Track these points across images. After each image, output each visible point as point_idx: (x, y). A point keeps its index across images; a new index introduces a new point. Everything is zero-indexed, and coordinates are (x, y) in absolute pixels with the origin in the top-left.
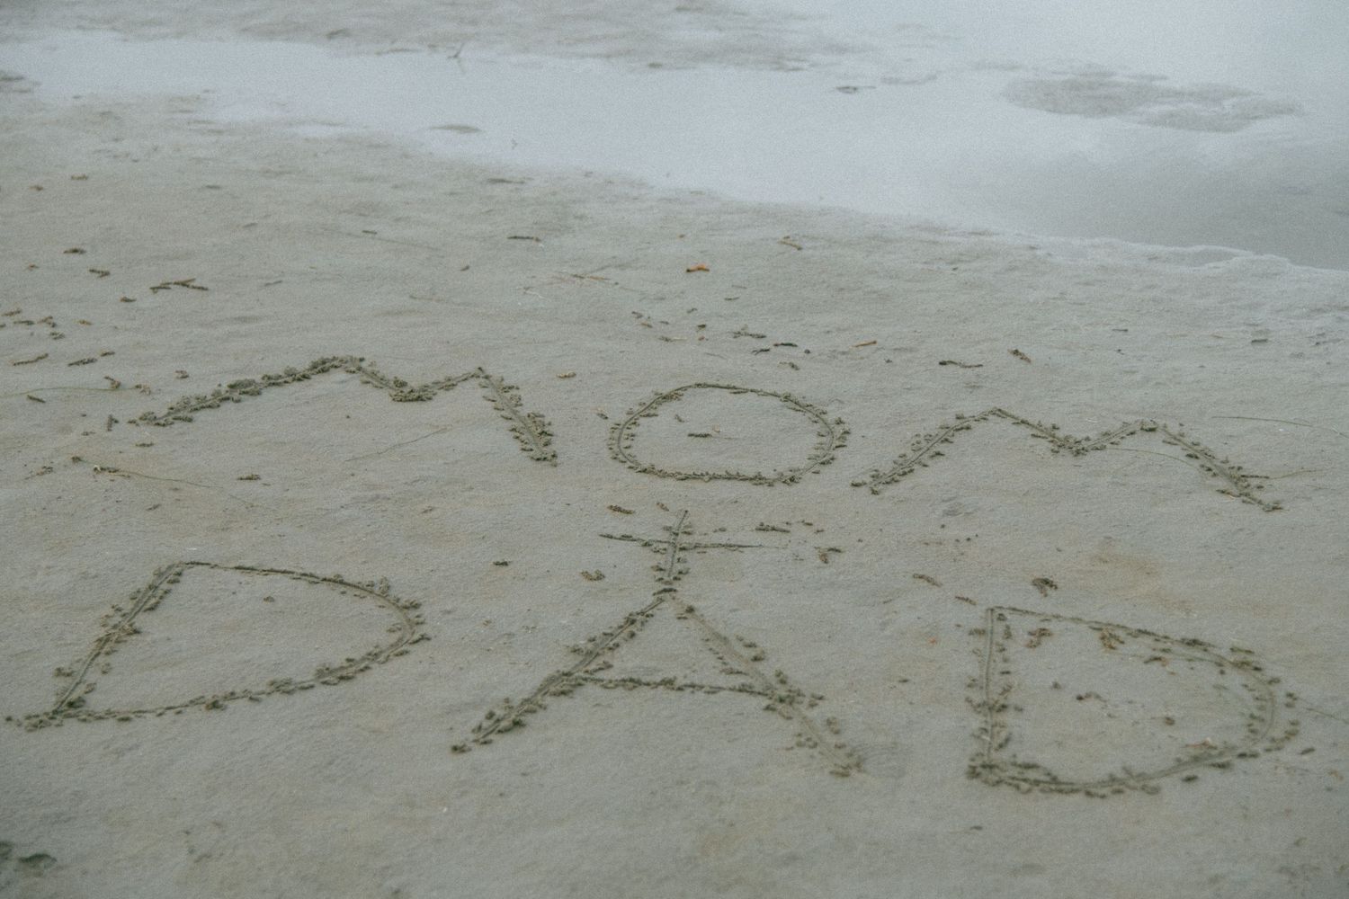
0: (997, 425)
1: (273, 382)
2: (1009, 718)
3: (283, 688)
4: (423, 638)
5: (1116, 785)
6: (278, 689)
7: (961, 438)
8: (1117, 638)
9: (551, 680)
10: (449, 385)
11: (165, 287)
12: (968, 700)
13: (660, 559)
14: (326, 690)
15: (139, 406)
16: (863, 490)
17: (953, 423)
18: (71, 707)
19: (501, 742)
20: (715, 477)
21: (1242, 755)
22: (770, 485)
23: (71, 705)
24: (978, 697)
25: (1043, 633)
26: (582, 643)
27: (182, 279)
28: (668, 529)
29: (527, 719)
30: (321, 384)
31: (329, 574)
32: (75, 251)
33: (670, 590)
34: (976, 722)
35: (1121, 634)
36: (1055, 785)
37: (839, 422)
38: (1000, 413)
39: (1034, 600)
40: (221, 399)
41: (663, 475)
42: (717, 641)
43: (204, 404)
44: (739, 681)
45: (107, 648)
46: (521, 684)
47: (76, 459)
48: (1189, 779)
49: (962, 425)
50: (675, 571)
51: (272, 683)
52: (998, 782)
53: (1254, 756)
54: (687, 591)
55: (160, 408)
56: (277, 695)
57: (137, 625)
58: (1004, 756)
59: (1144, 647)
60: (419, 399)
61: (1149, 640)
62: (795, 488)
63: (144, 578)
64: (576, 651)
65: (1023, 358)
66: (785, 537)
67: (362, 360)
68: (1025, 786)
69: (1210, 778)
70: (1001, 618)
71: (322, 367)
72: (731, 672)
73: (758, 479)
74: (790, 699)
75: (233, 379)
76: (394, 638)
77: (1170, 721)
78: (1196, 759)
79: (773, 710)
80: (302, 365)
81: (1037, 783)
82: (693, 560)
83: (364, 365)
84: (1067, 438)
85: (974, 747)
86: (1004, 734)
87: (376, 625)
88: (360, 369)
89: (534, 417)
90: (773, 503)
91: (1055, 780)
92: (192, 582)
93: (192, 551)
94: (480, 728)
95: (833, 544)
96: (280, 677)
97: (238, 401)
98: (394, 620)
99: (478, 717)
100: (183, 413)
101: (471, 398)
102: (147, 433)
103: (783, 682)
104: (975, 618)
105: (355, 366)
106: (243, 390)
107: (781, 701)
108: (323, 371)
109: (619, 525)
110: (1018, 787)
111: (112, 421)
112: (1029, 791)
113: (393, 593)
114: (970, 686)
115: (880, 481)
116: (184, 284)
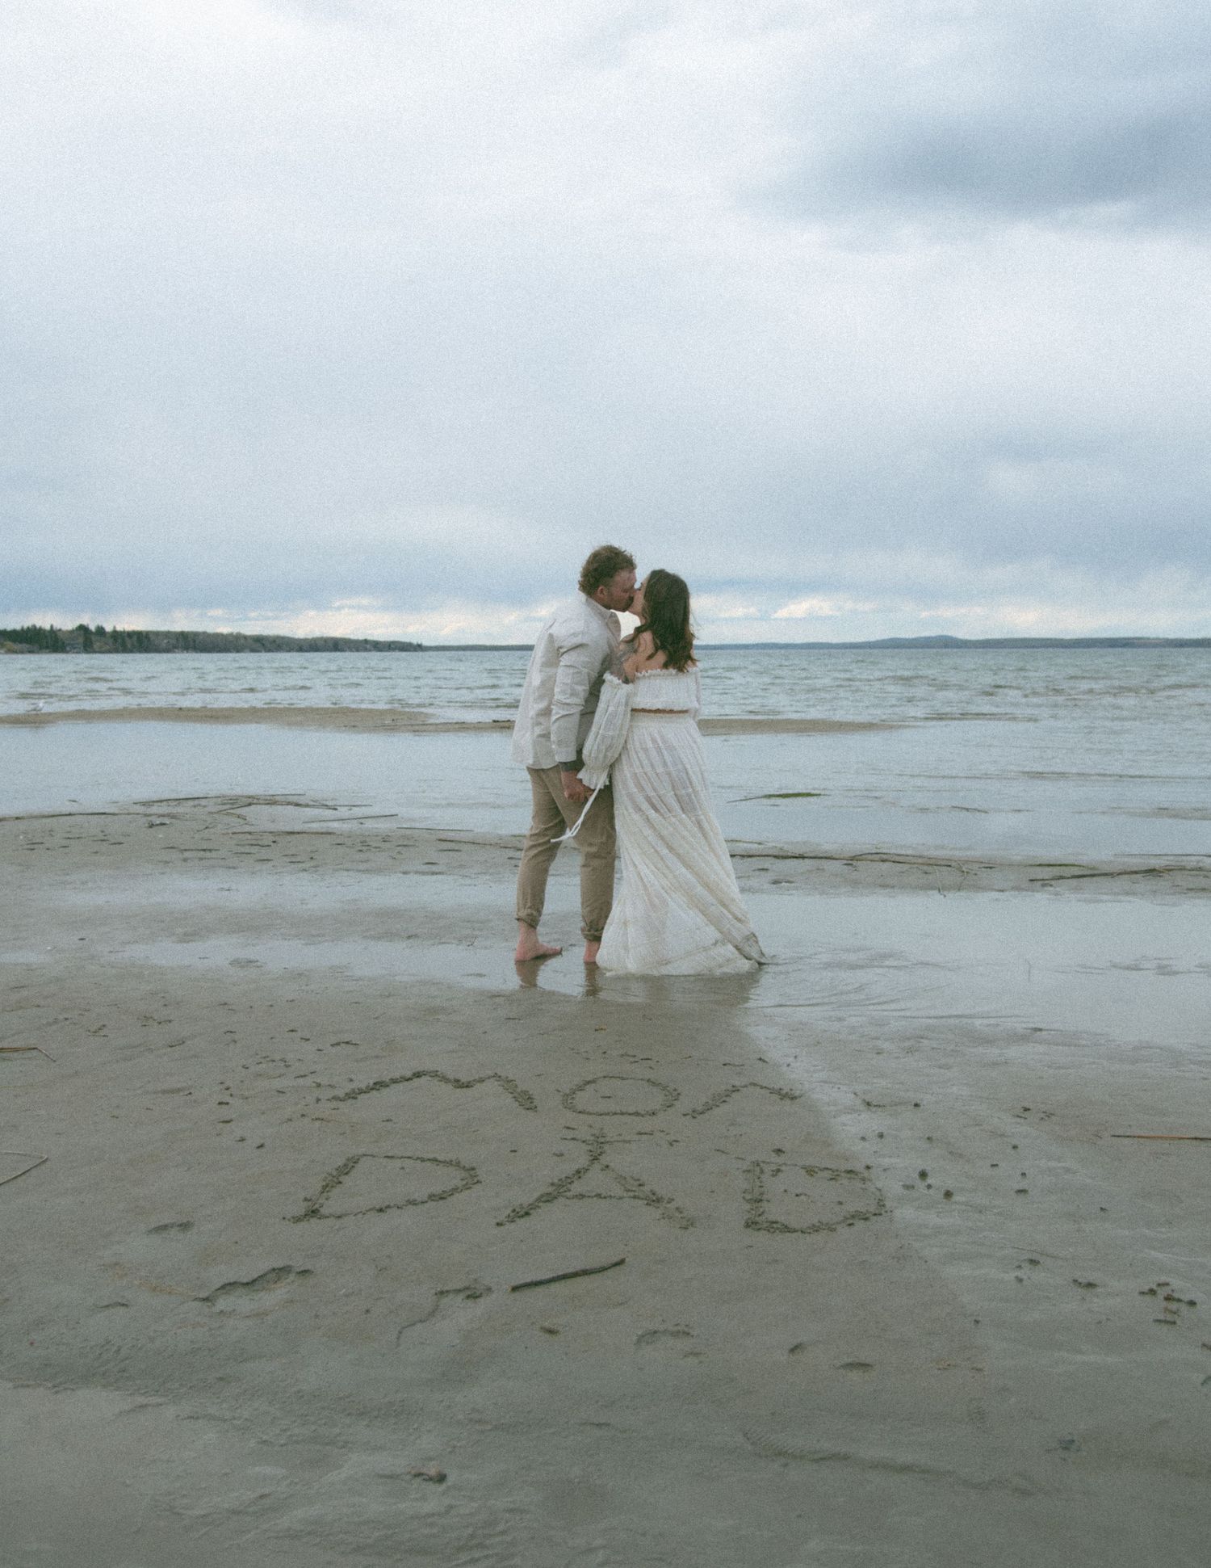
0: (751, 1089)
1: (394, 1081)
2: (765, 1204)
3: (414, 1203)
4: (478, 1182)
5: (815, 1229)
6: (410, 1203)
7: (734, 1095)
8: (814, 1171)
9: (542, 1196)
10: (481, 1081)
11: (338, 1044)
12: (744, 1198)
13: (590, 1147)
14: (434, 1203)
15: (331, 1093)
16: (688, 1117)
17: (731, 1088)
18: (314, 1213)
19: (521, 1222)
20: (615, 1114)
21: (875, 1215)
22: (643, 1116)
23: (313, 1212)
24: (748, 1197)
25: (778, 1171)
26: (556, 1181)
27: (346, 1040)
28: (592, 1135)
29: (531, 1212)
30: (416, 1082)
31: (431, 1156)
32: (292, 1031)
33: (597, 1159)
34: (748, 1206)
35: (816, 1170)
36: (787, 1229)
37: (675, 1090)
38: (755, 1085)
39: (775, 1158)
40: (369, 1090)
41: (589, 1114)
42: (621, 1179)
43: (361, 1092)
44: (632, 1194)
45: (327, 1189)
46: (526, 1199)
47: (303, 1115)
48: (850, 1225)
49: (735, 1089)
50: (599, 1152)
51: (408, 1201)
52: (759, 1229)
53: (880, 1214)
54: (604, 1160)
55: (341, 1093)
56: (410, 1206)
57: (340, 1180)
58: (763, 1218)
59: (827, 1174)
60: (467, 1087)
61: (830, 1172)
62: (654, 1117)
63: (340, 1162)
64: (552, 1184)
65: (764, 1061)
66: (652, 1137)
67: (437, 1071)
68: (772, 1230)
69: (860, 1225)
70: (758, 1165)
71: (418, 1075)
72: (628, 1191)
73: (637, 1114)
74: (658, 1200)
75: (376, 1081)
76: (464, 1182)
77: (840, 1203)
78: (853, 1217)
79: (650, 1205)
80: (409, 1074)
81: (778, 1229)
82: (606, 1147)
83: (439, 1073)
84: (787, 1093)
85: (749, 1216)
86: (761, 1210)
87: (454, 1178)
88: (436, 1075)
89: (525, 1092)
90: (646, 1124)
91: (786, 1227)
92: (364, 1164)
93: (362, 1150)
94: (509, 1216)
95: (675, 1138)
96: (412, 1198)
97: (378, 1090)
98: (463, 1175)
99: (509, 1211)
100: (352, 1096)
101: (491, 1086)
102: (335, 1104)
103: (654, 1194)
104: (745, 1166)
105: (435, 1074)
106: (379, 1085)
107: (654, 1201)
108: (418, 1077)
109: (571, 1134)
110: (769, 1231)
111: (318, 1100)
112: (773, 1232)
113: (462, 1164)
114: (744, 1192)
115: (694, 1114)
116: (347, 1043)
